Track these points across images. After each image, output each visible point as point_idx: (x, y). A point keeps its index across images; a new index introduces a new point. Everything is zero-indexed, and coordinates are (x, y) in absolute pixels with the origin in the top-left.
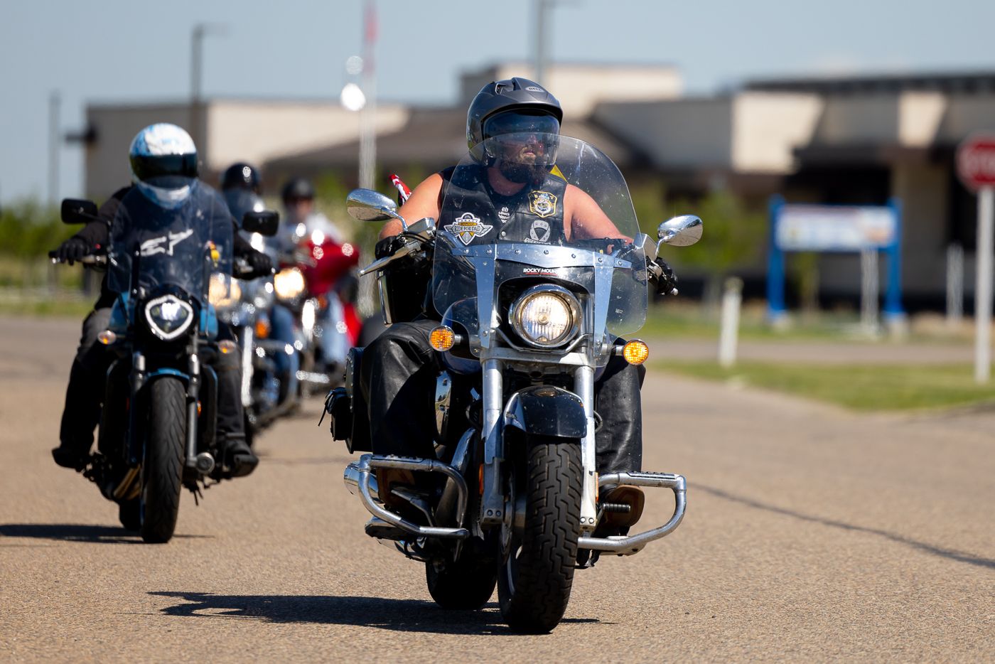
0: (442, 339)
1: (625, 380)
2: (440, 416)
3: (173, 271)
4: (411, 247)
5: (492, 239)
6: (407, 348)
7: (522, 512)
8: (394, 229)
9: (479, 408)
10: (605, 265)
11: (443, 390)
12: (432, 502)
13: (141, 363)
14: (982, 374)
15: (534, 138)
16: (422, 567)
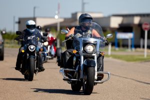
0: (75, 52)
1: (101, 58)
2: (74, 63)
3: (32, 41)
4: (70, 38)
5: (82, 37)
6: (69, 53)
7: (86, 77)
8: (68, 35)
9: (80, 62)
10: (99, 41)
11: (75, 59)
12: (73, 75)
13: (28, 55)
14: (145, 56)
15: (88, 22)
16: (70, 85)
